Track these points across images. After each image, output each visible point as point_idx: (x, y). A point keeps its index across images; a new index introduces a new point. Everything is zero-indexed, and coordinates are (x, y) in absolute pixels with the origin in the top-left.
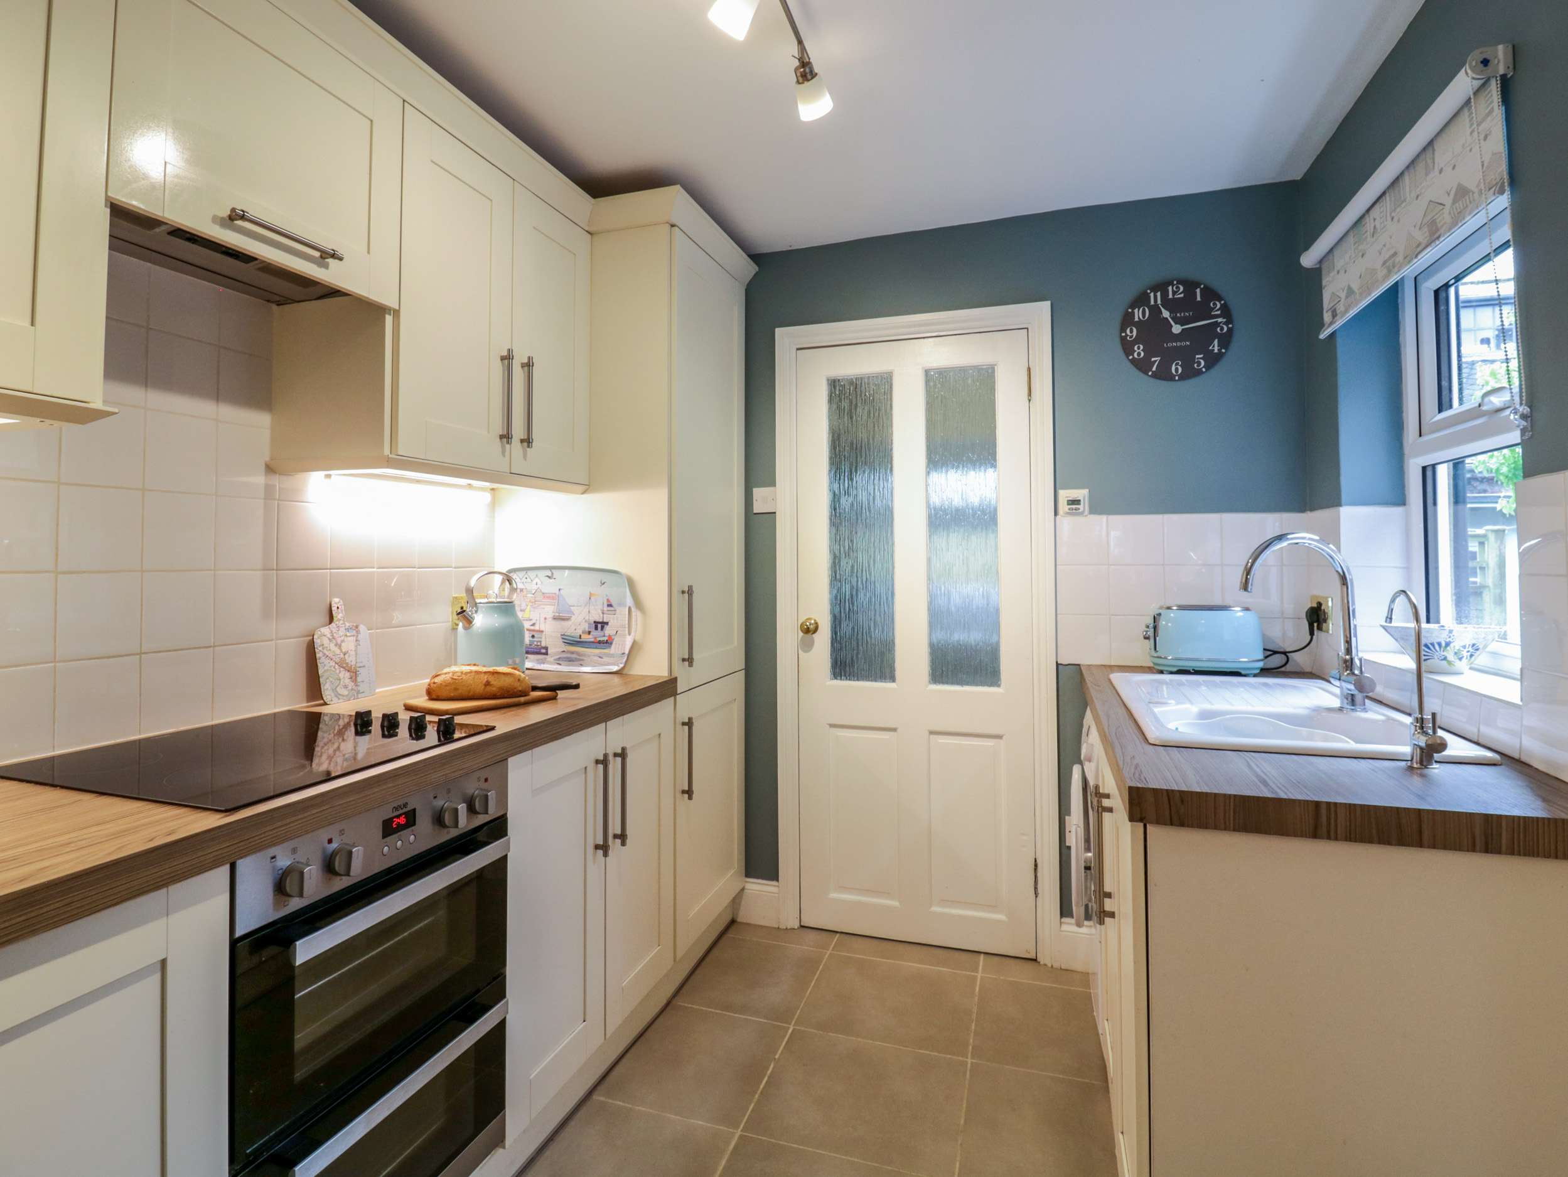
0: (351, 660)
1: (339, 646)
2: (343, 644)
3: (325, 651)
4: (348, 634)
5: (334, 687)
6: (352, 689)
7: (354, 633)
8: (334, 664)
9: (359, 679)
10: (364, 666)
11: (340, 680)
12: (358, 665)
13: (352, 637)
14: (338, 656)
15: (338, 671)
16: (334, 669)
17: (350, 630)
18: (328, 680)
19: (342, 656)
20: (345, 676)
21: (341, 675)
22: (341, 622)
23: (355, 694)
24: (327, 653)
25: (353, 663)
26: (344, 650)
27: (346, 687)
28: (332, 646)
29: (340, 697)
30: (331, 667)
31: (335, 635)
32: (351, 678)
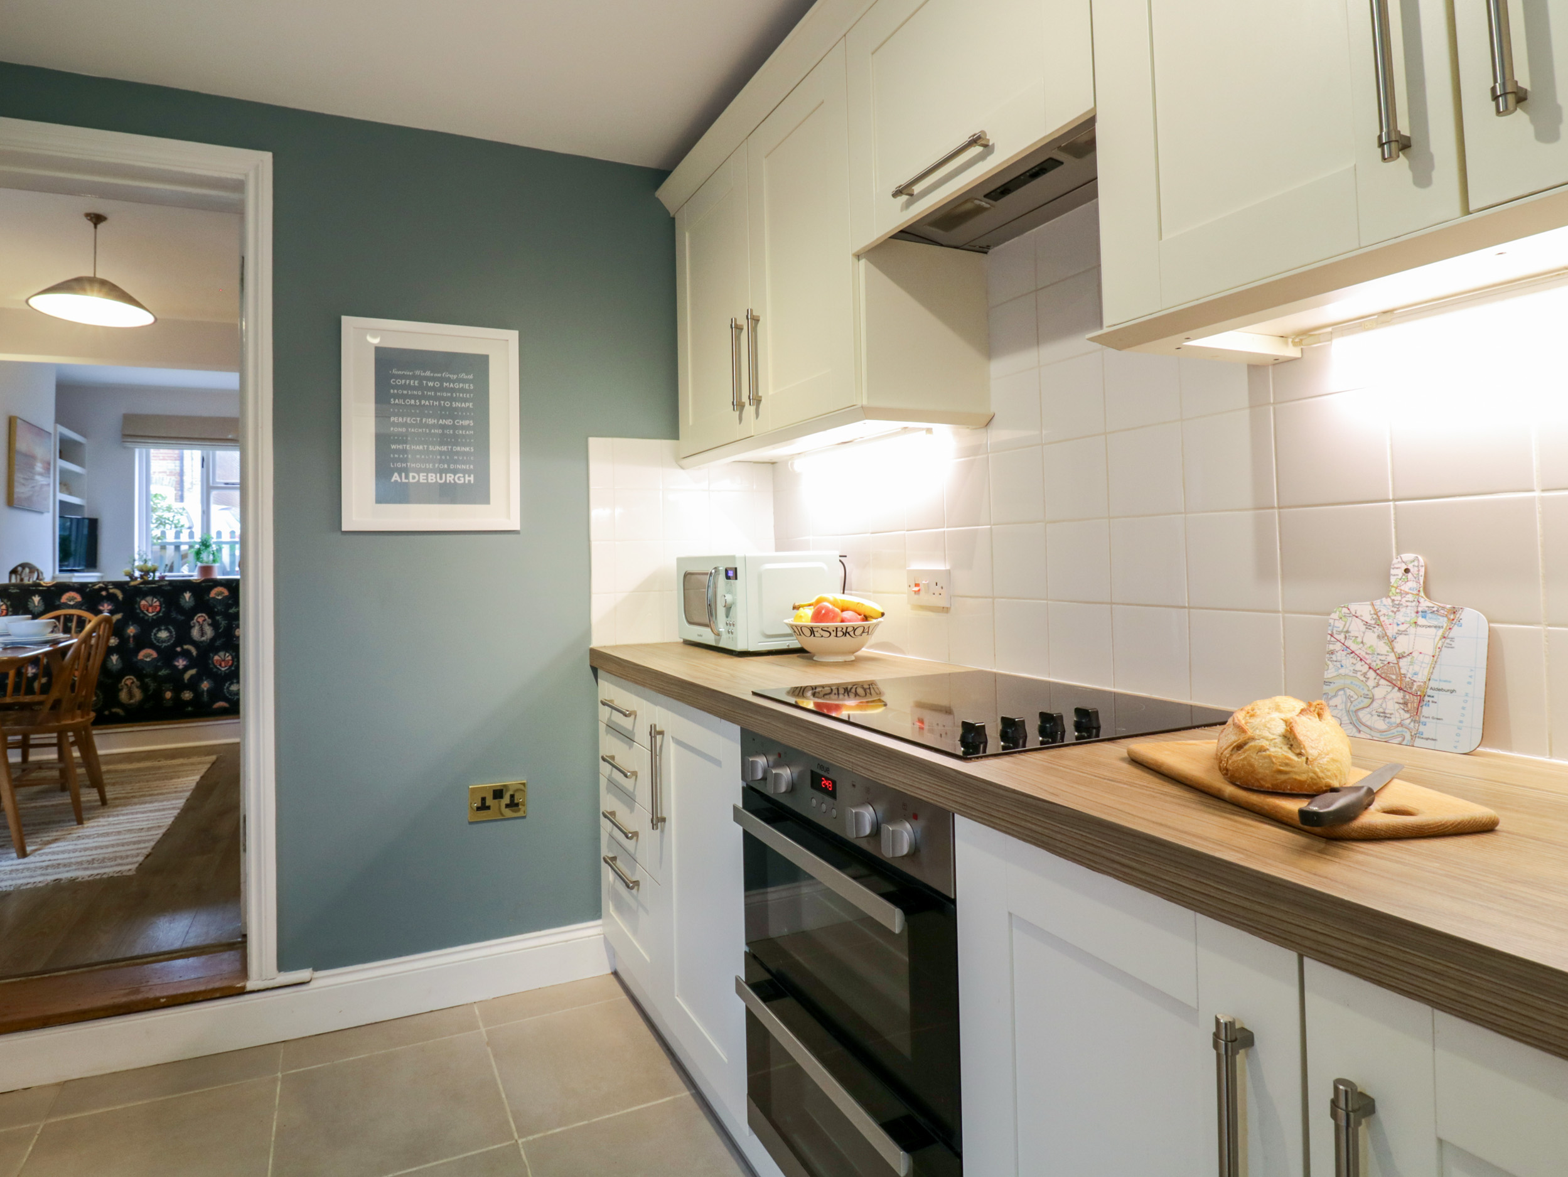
0: (1416, 671)
1: (1391, 642)
2: (1400, 638)
3: (1348, 643)
4: (1421, 621)
5: (1353, 708)
6: (1401, 725)
7: (1443, 621)
8: (1365, 668)
9: (1425, 711)
10: (1452, 691)
11: (1373, 700)
12: (1432, 684)
13: (1433, 630)
14: (1383, 658)
15: (1371, 683)
16: (1362, 678)
17: (1429, 615)
18: (1341, 692)
19: (1392, 658)
20: (1389, 698)
21: (1379, 693)
22: (1410, 597)
23: (1408, 737)
24: (1354, 647)
25: (1421, 678)
26: (1399, 649)
27: (1384, 715)
28: (1371, 638)
29: (1362, 728)
30: (1355, 671)
31: (1382, 618)
32: (1405, 704)
